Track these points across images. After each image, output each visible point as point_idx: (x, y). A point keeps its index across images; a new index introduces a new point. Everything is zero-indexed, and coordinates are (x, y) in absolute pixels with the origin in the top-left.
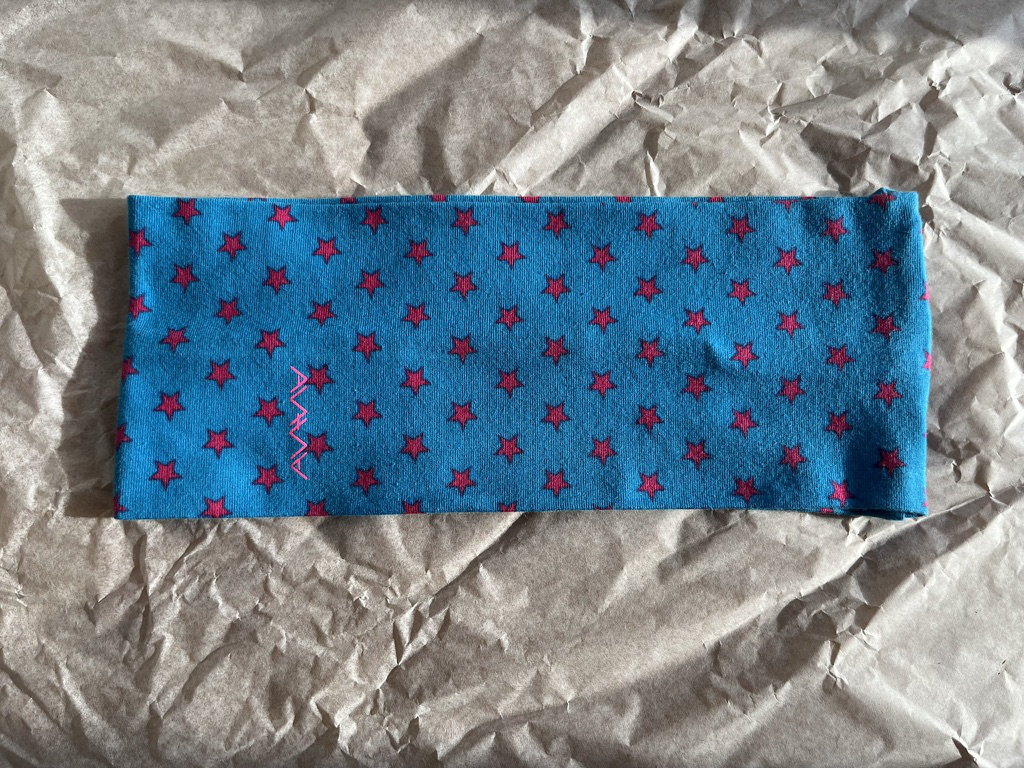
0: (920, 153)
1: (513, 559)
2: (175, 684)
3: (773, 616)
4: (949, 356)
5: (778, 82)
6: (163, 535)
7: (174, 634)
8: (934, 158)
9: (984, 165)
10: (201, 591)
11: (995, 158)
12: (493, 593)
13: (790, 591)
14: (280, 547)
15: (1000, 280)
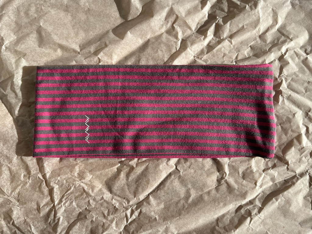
0: (278, 74)
1: (159, 194)
2: (64, 230)
3: (234, 210)
4: (286, 134)
5: (237, 53)
6: (59, 188)
7: (63, 216)
8: (282, 76)
9: (297, 78)
10: (70, 204)
11: (300, 75)
12: (154, 204)
13: (239, 203)
14: (93, 191)
15: (301, 112)
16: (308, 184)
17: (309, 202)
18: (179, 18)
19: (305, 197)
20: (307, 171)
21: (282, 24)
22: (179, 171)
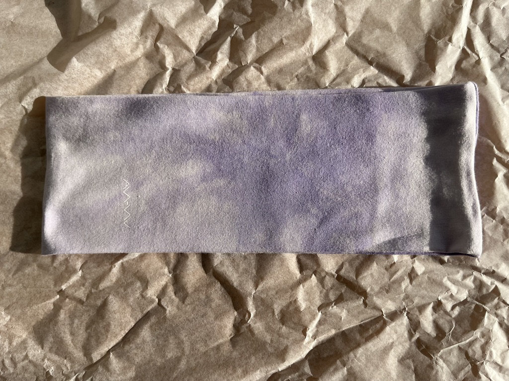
16: (406, 335)
17: (411, 371)
18: (165, 31)
19: (402, 359)
20: (404, 309)
21: (355, 33)
22: (165, 310)
